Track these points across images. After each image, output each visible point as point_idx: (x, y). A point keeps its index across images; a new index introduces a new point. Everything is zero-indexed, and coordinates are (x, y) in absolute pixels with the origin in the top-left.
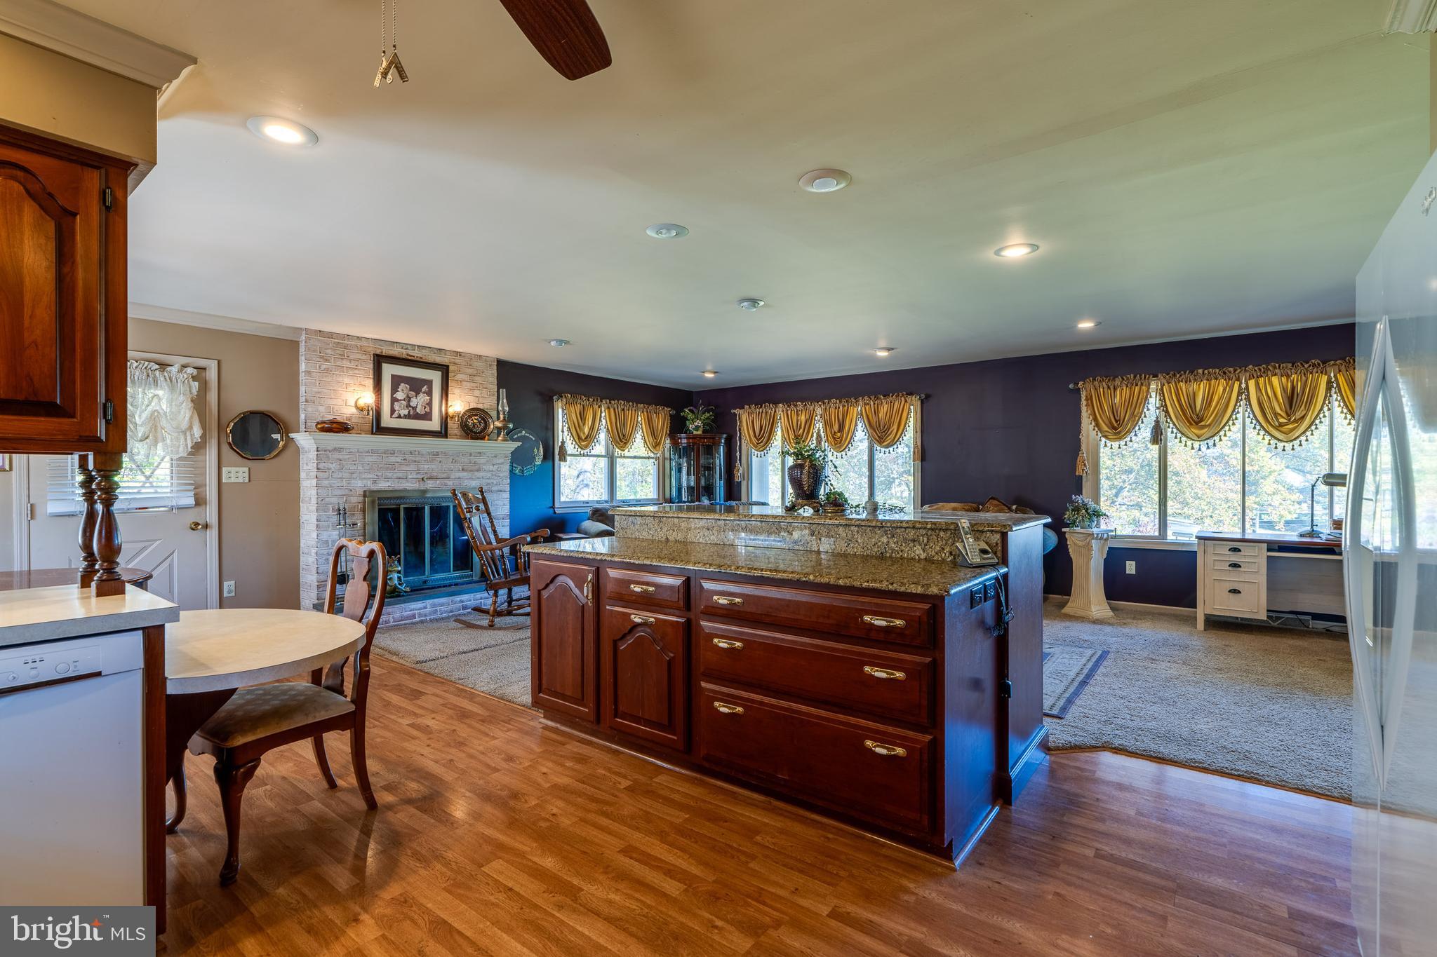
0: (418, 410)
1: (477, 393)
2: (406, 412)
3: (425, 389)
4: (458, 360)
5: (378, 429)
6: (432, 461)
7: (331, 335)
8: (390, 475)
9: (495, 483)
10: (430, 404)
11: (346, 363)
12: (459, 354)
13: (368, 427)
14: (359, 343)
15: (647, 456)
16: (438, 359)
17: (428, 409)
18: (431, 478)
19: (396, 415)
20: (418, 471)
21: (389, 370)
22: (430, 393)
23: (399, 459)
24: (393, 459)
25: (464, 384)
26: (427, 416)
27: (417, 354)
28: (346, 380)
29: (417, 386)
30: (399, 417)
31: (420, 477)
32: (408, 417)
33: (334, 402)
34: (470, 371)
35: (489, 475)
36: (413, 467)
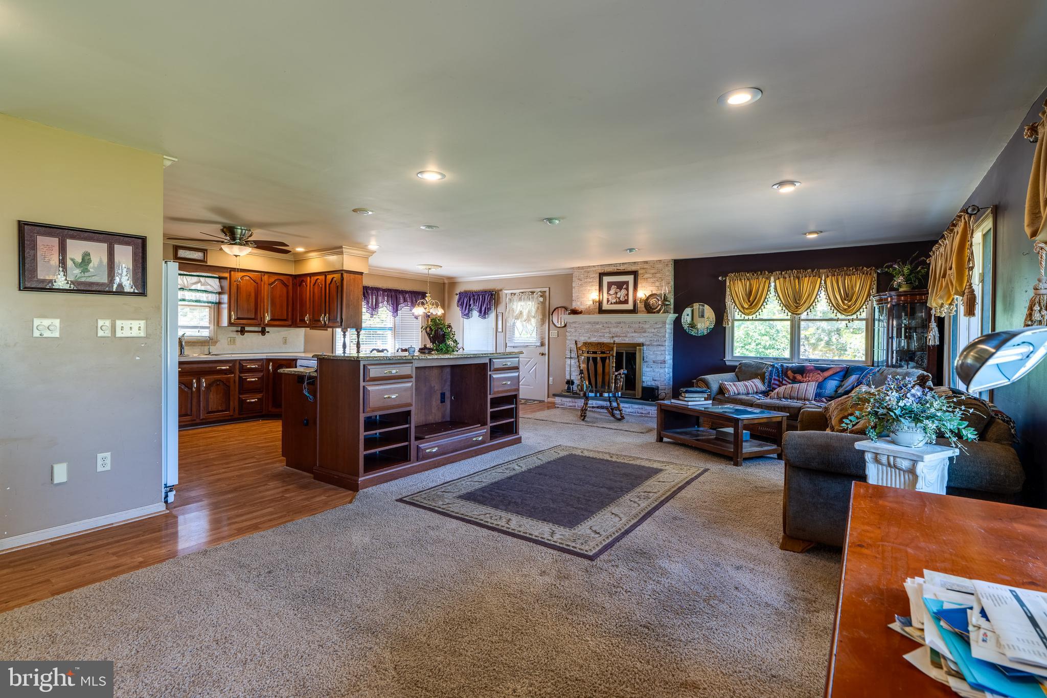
0: (621, 299)
1: (657, 284)
2: (615, 301)
3: (624, 287)
4: (646, 266)
5: (601, 311)
6: (617, 327)
7: (582, 268)
8: (596, 334)
9: (655, 340)
10: (627, 295)
11: (589, 280)
12: (646, 262)
13: (597, 310)
14: (594, 269)
15: (836, 318)
16: (633, 268)
17: (626, 298)
18: (616, 336)
19: (610, 303)
20: (610, 332)
21: (606, 280)
22: (627, 289)
23: (601, 326)
24: (598, 326)
25: (649, 279)
26: (626, 302)
27: (622, 268)
28: (589, 288)
29: (620, 285)
30: (611, 304)
31: (611, 335)
32: (616, 303)
33: (583, 299)
34: (653, 271)
35: (651, 335)
36: (607, 330)
